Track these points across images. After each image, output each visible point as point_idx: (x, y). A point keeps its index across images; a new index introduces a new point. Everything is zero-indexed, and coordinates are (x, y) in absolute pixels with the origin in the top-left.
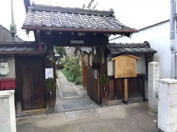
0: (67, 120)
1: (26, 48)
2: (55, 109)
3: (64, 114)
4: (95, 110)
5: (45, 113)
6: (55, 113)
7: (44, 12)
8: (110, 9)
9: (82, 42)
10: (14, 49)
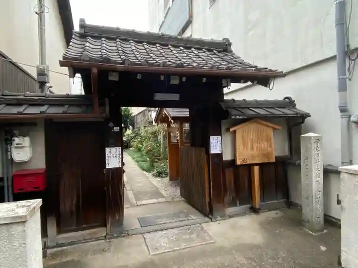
0: (151, 254)
1: (68, 108)
2: (125, 229)
3: (143, 239)
4: (202, 228)
5: (104, 238)
6: (124, 236)
7: (104, 39)
8: (224, 39)
9: (176, 97)
10: (43, 109)
